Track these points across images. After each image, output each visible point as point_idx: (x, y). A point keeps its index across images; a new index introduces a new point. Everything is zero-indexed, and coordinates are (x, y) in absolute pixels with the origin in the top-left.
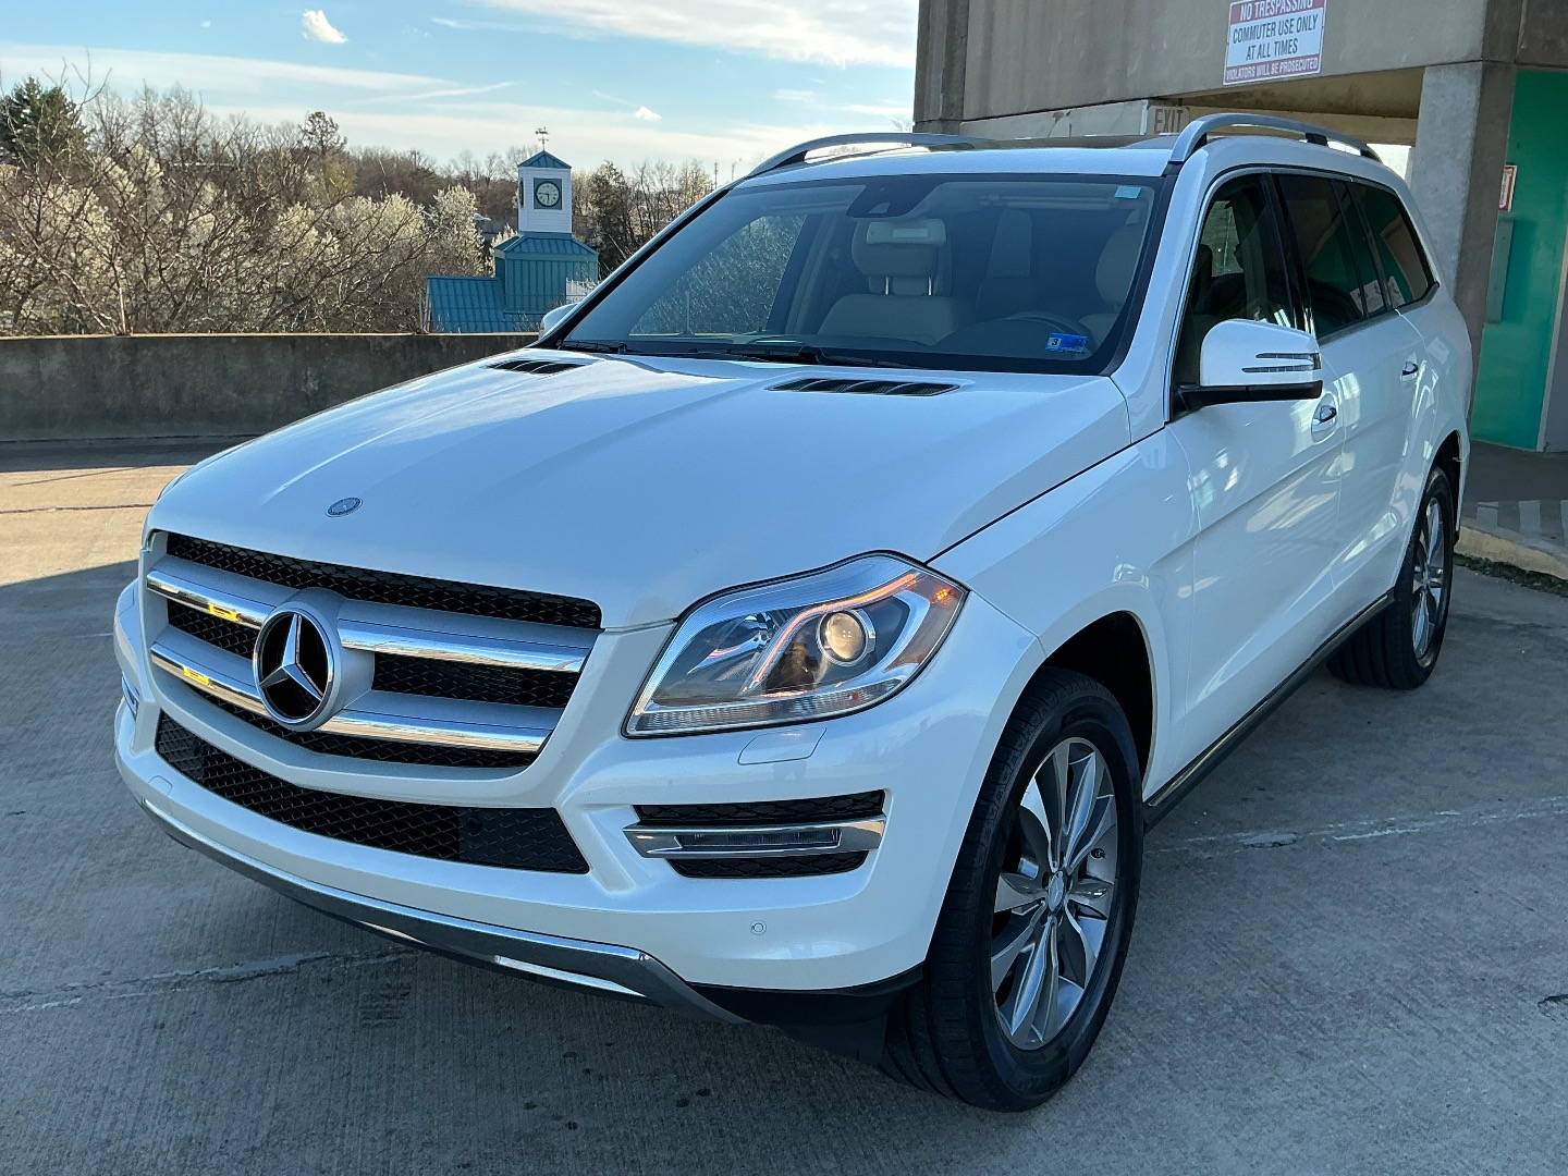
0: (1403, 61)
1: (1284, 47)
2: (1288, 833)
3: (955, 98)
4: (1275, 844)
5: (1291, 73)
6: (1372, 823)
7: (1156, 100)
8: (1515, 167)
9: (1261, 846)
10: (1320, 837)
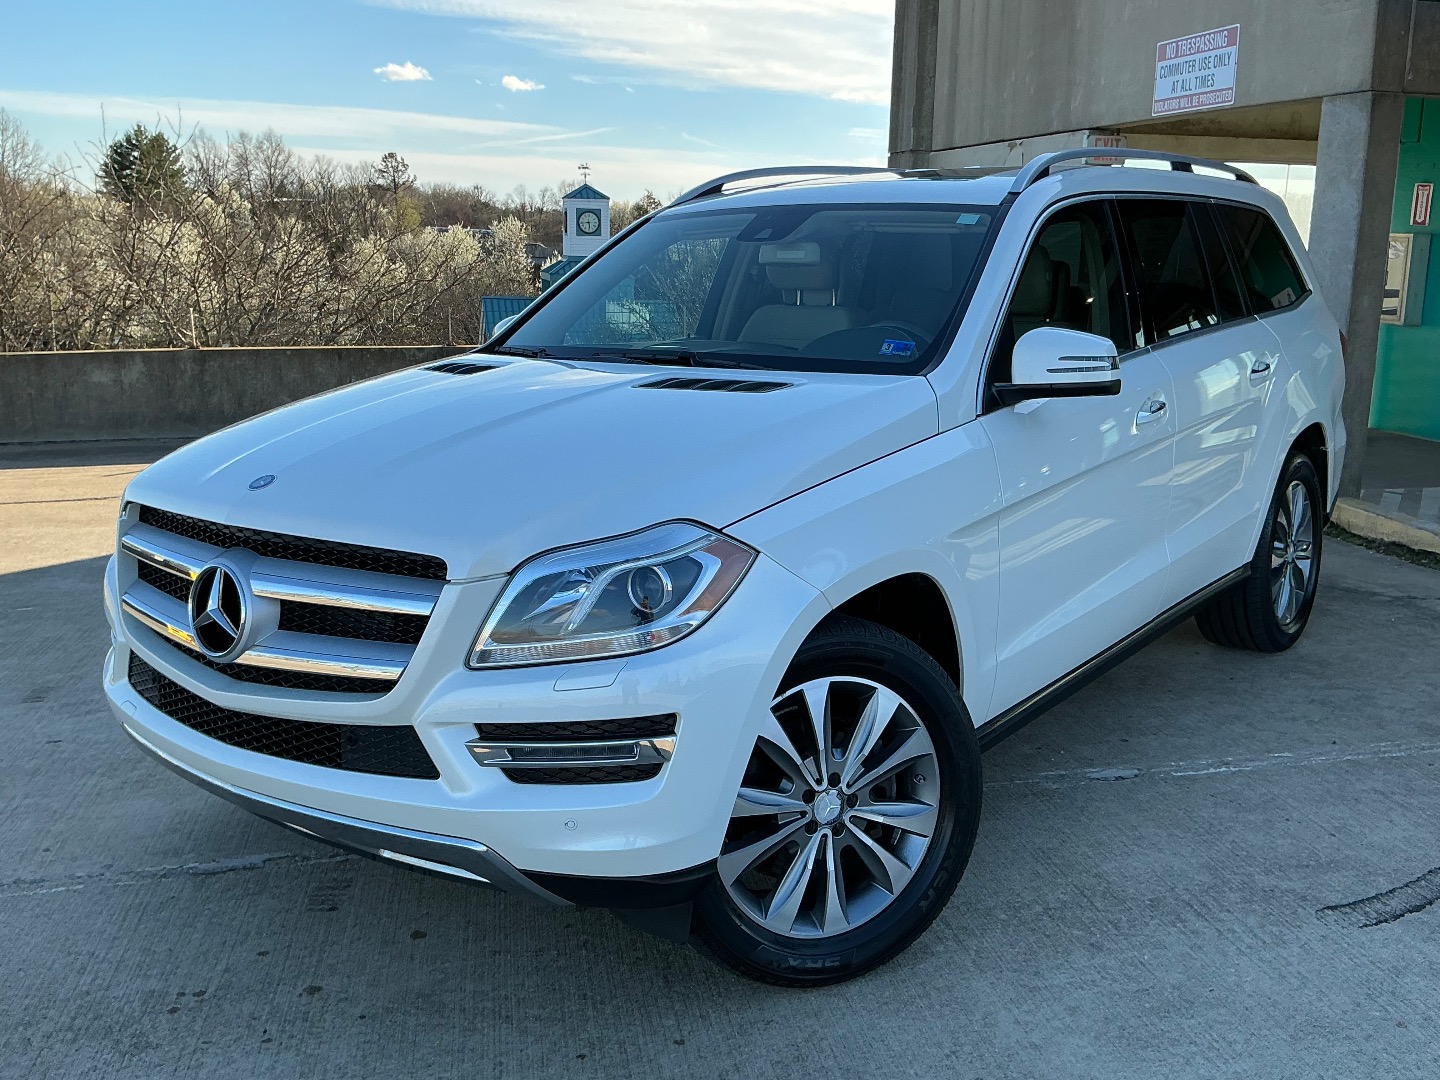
0: (1304, 92)
1: (1204, 80)
2: (1132, 769)
3: (925, 131)
4: (1117, 779)
5: (1210, 104)
6: (1209, 762)
7: (1094, 130)
8: (1432, 184)
9: (1106, 779)
10: (1160, 773)
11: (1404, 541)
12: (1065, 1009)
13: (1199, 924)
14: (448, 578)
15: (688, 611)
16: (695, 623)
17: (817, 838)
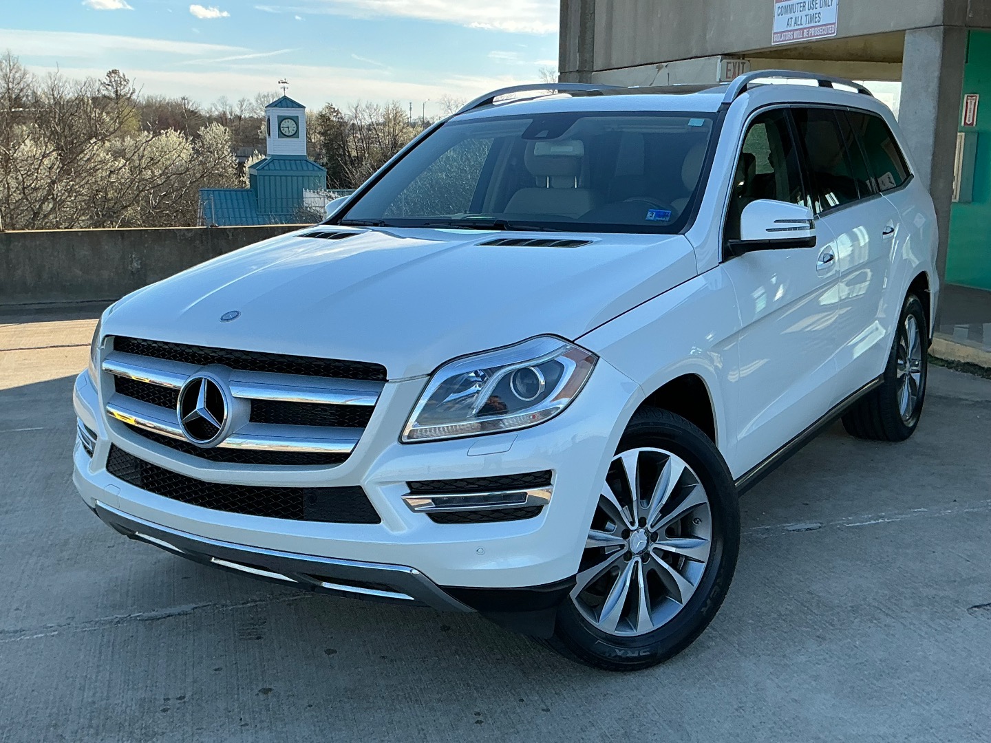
0: (892, 26)
1: (812, 18)
2: (816, 523)
3: (587, 56)
4: (807, 529)
5: (817, 36)
6: (870, 516)
7: (726, 55)
8: (978, 95)
9: (799, 530)
10: (837, 525)
11: (976, 362)
12: (810, 677)
13: (888, 620)
14: (387, 378)
15: (556, 398)
16: (562, 407)
17: (631, 564)
